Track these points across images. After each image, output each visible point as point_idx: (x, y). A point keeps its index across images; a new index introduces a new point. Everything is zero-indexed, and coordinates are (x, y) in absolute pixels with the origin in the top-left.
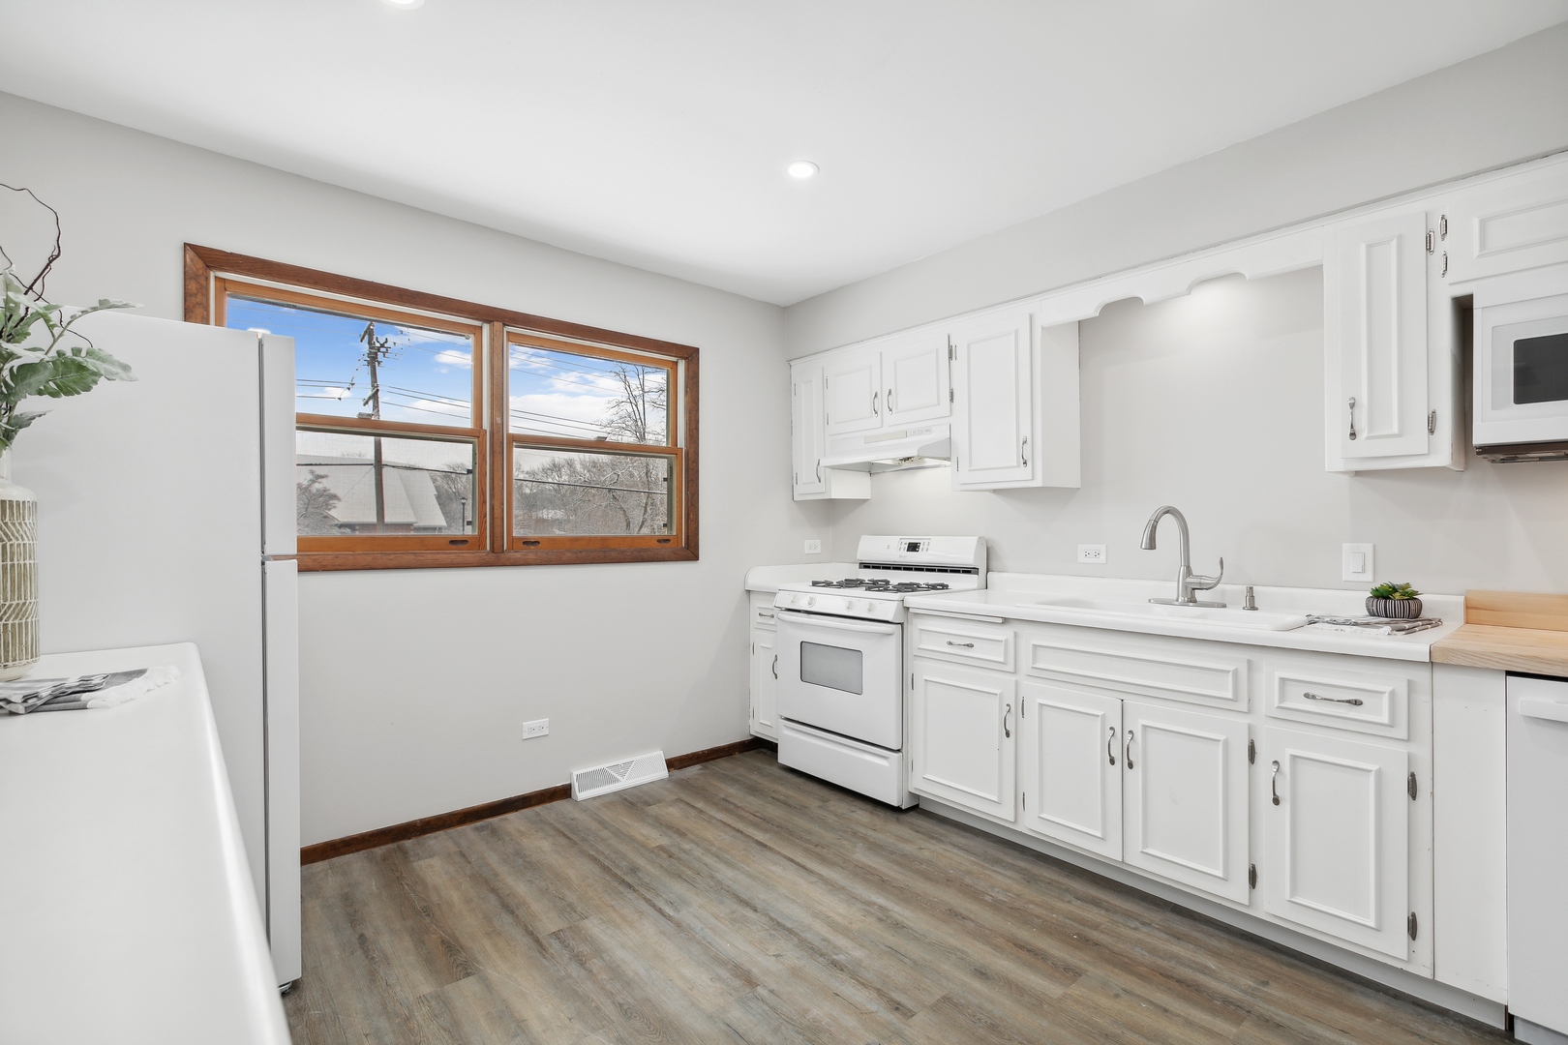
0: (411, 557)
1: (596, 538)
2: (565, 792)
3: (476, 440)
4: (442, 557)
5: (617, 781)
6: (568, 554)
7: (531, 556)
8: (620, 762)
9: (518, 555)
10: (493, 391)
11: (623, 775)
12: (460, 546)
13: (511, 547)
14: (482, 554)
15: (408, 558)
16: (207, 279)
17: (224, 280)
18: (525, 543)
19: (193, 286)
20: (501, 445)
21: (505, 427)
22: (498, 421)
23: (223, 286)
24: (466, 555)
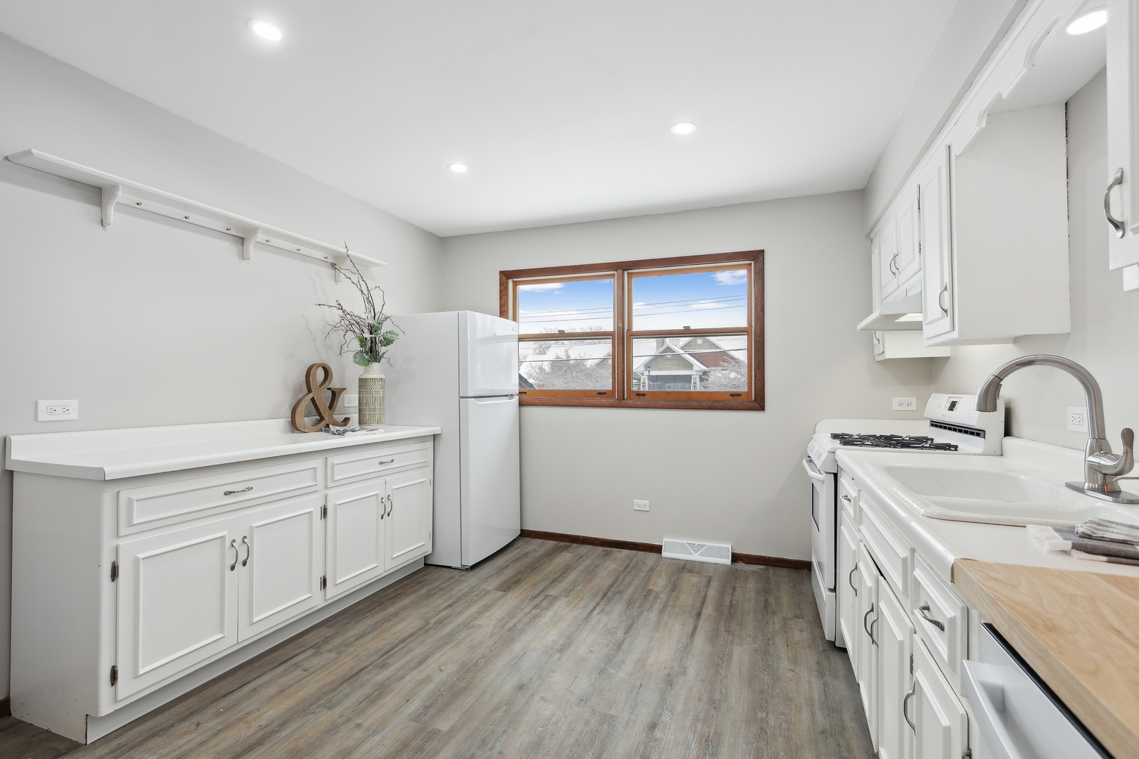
0: (578, 400)
1: (682, 392)
2: (657, 549)
3: (611, 337)
4: (591, 401)
5: (692, 554)
6: (662, 402)
7: (639, 403)
8: (697, 543)
9: (631, 402)
10: (623, 311)
11: (696, 552)
12: (603, 396)
13: (629, 397)
14: (612, 400)
15: (577, 401)
16: (507, 283)
17: (516, 281)
18: (637, 395)
19: (502, 287)
20: (622, 338)
21: (626, 328)
22: (620, 325)
23: (515, 284)
24: (604, 400)
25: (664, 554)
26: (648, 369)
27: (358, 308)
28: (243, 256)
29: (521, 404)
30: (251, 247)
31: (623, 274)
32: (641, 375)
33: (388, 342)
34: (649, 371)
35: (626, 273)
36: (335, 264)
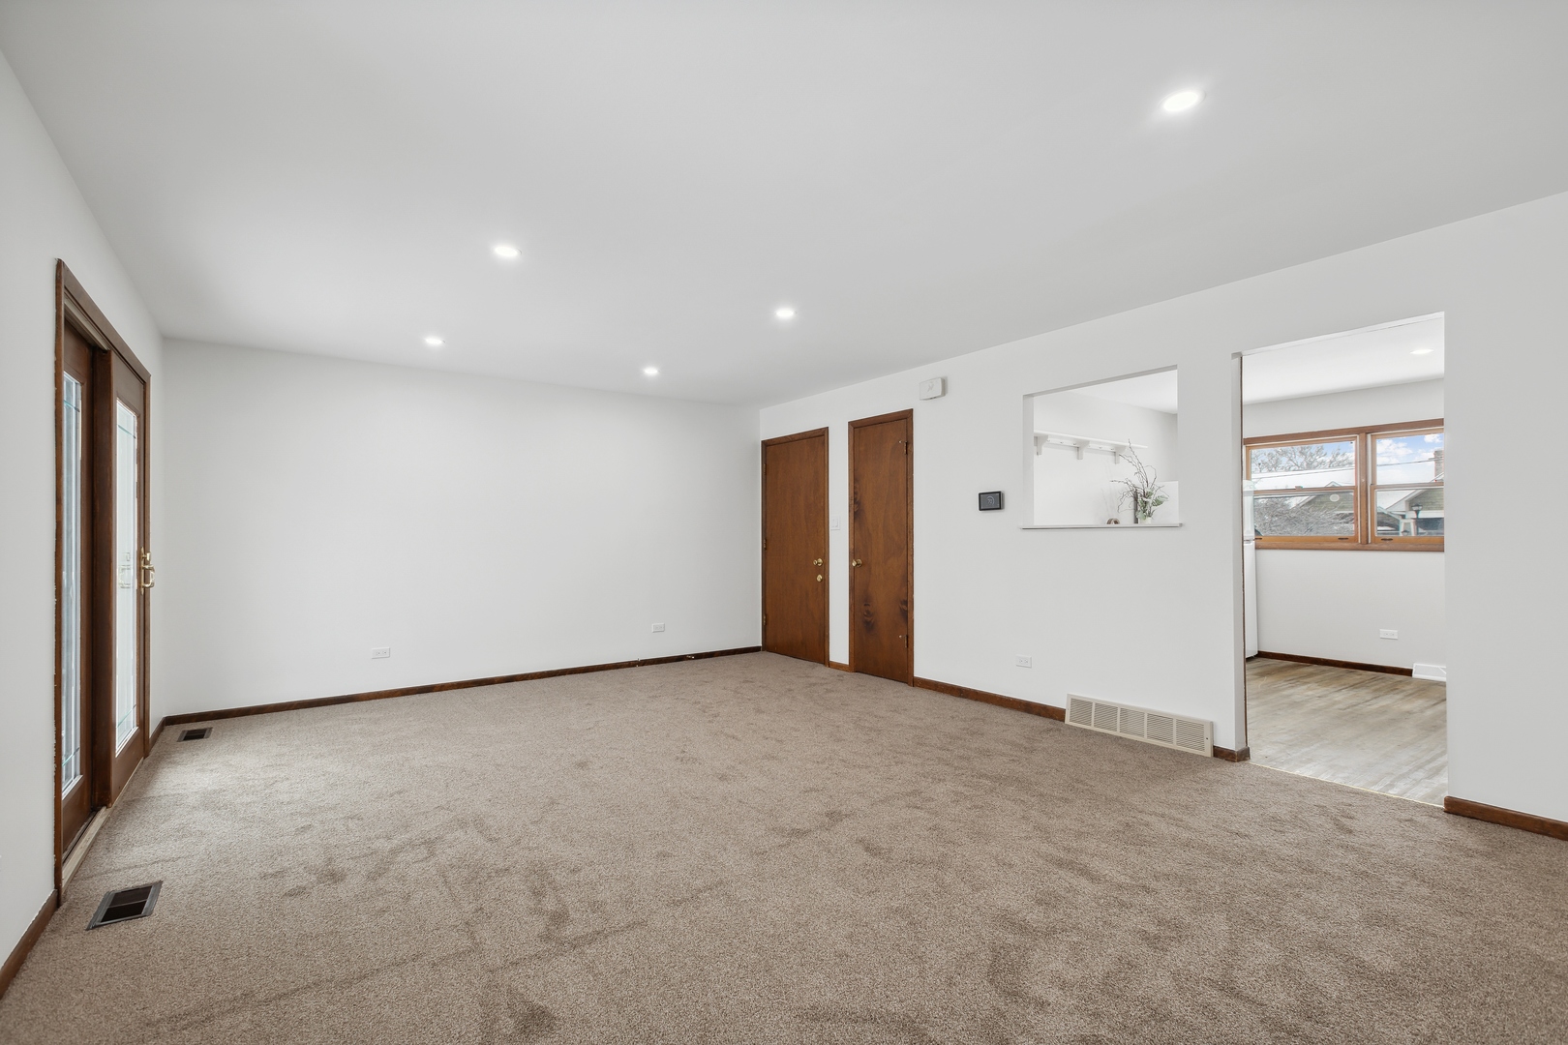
2: (1409, 673)
3: (1353, 490)
4: (1332, 545)
6: (1411, 546)
7: (1384, 546)
9: (1376, 546)
10: (1366, 468)
12: (1344, 541)
13: (1374, 542)
14: (1355, 544)
15: (1317, 545)
17: (1250, 446)
18: (1382, 540)
20: (1366, 490)
21: (1369, 484)
22: (1363, 480)
23: (1248, 449)
24: (1346, 544)
25: (1414, 675)
26: (1415, 508)
27: (1136, 481)
28: (1079, 457)
29: (1257, 548)
30: (1085, 454)
31: (1366, 437)
32: (1400, 518)
33: (1158, 503)
34: (1417, 512)
35: (1369, 436)
36: (1116, 452)
